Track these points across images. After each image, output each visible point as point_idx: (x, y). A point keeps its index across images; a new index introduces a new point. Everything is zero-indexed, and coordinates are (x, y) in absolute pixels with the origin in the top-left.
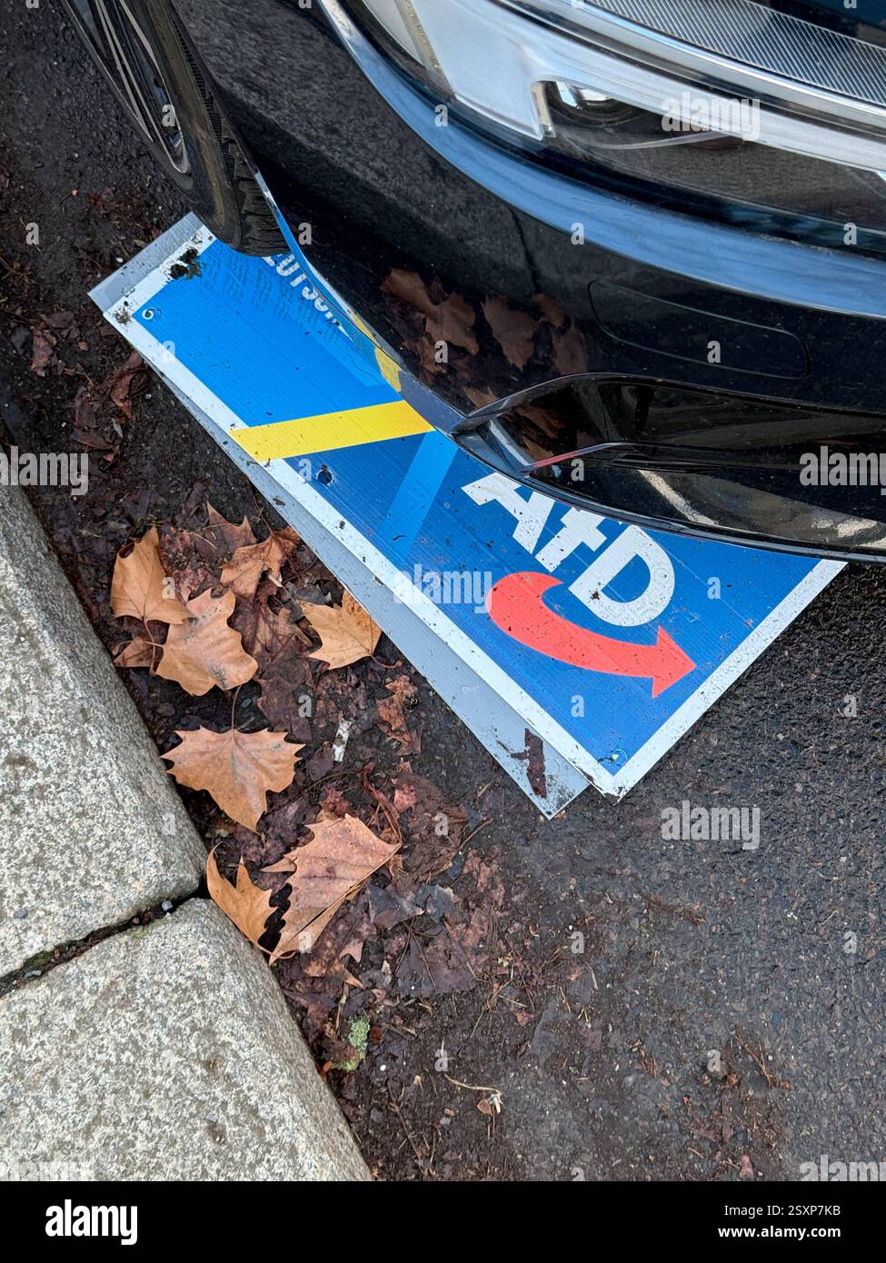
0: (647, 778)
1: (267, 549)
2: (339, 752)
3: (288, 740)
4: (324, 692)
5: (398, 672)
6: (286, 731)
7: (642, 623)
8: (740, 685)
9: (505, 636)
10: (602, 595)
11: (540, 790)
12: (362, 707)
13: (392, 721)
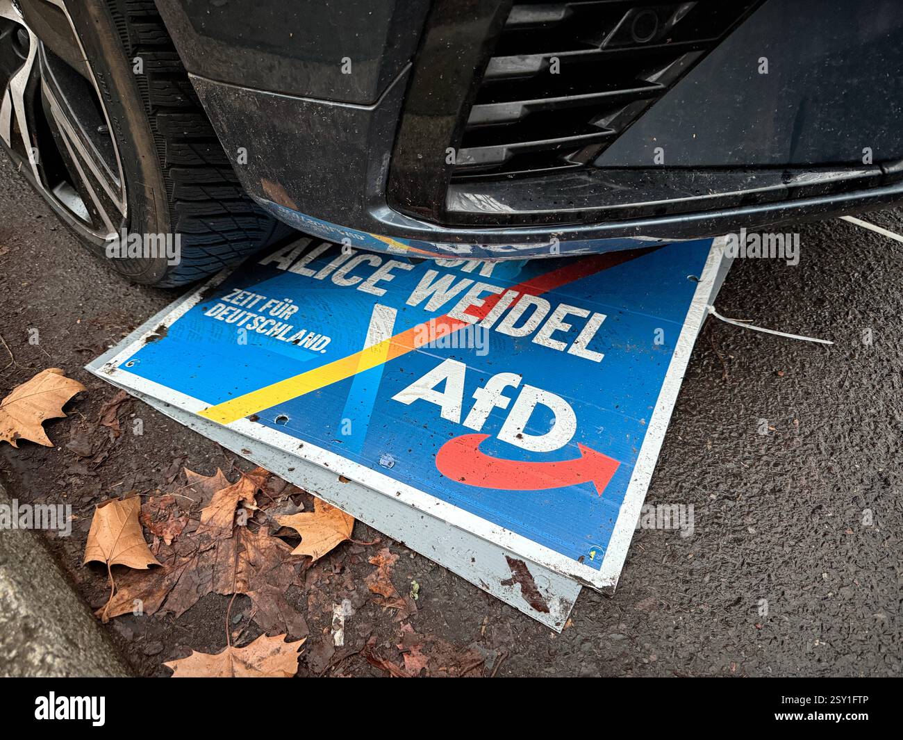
0: (627, 563)
1: (240, 486)
2: (339, 637)
3: (287, 640)
4: (313, 587)
5: (377, 547)
6: (282, 633)
7: (563, 445)
8: (660, 470)
9: (461, 485)
10: (523, 435)
11: (541, 607)
12: (351, 588)
13: (382, 592)
